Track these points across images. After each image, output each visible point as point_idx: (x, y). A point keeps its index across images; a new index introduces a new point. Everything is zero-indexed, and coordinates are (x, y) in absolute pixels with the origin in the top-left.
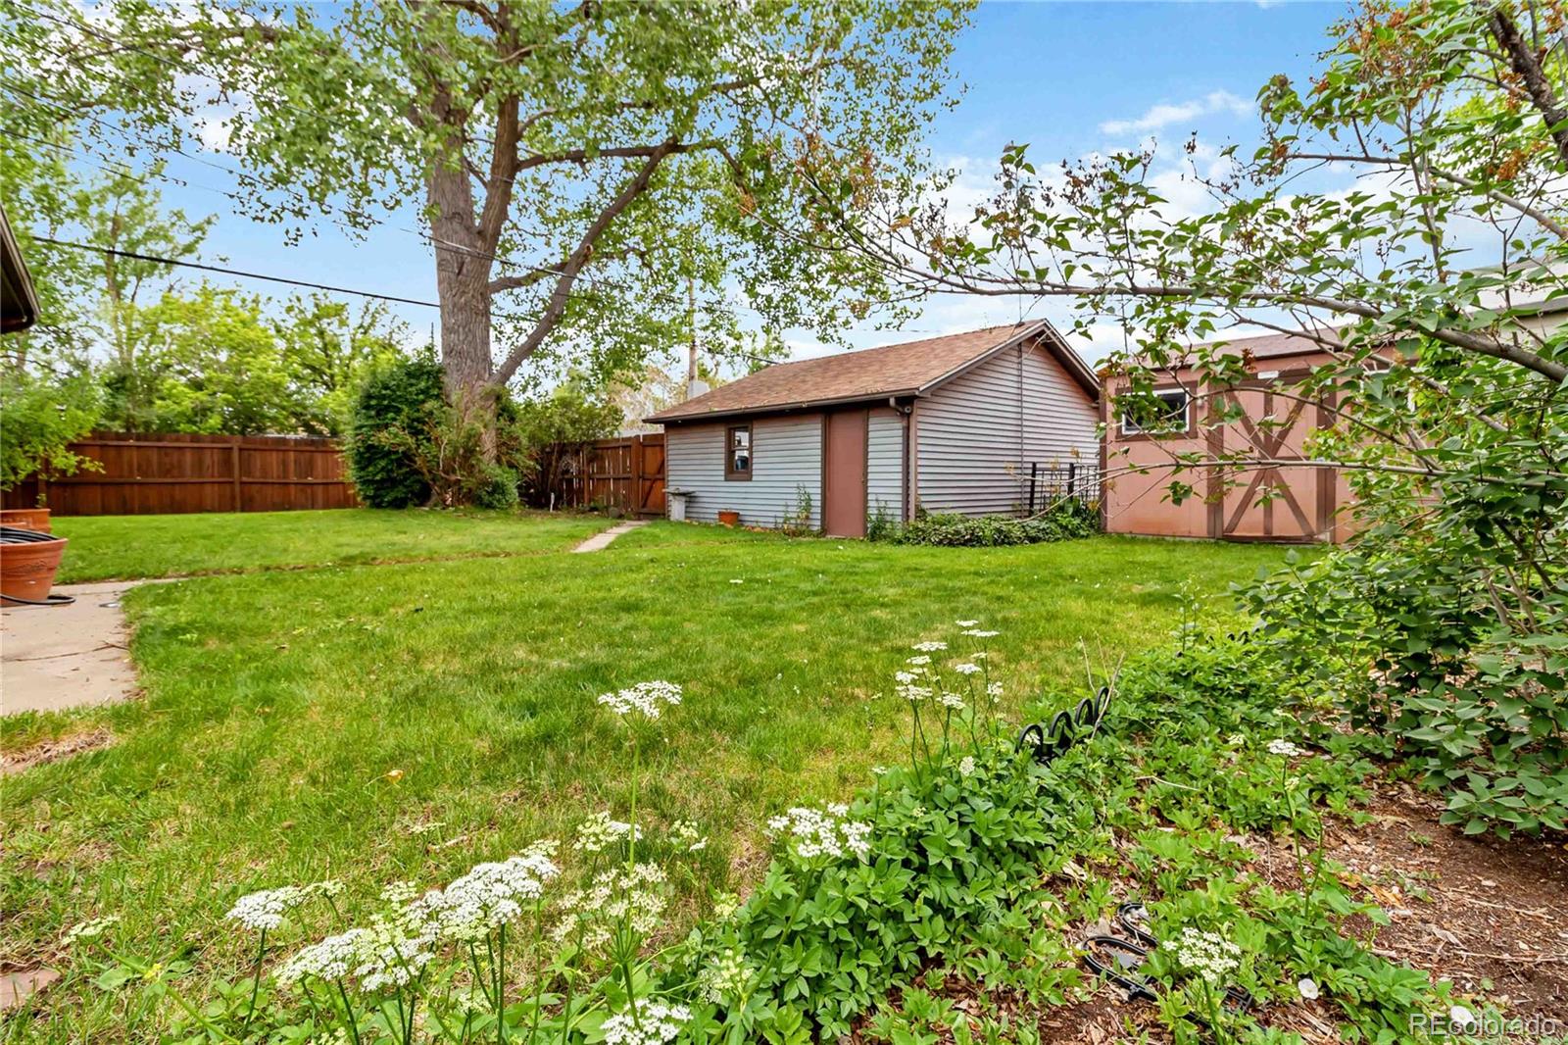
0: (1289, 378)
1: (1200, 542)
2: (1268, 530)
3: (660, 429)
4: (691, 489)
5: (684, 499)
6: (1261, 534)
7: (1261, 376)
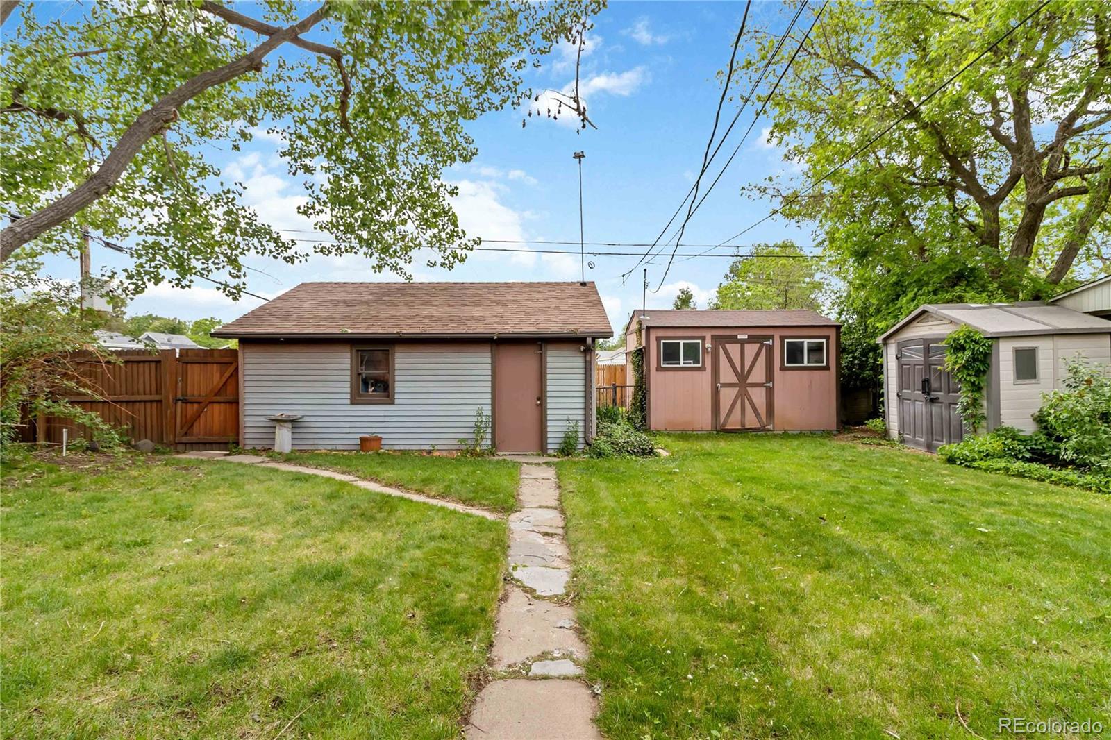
0: (752, 339)
1: (708, 436)
2: (743, 424)
3: (233, 344)
4: (299, 414)
5: (290, 425)
6: (739, 427)
7: (739, 337)
